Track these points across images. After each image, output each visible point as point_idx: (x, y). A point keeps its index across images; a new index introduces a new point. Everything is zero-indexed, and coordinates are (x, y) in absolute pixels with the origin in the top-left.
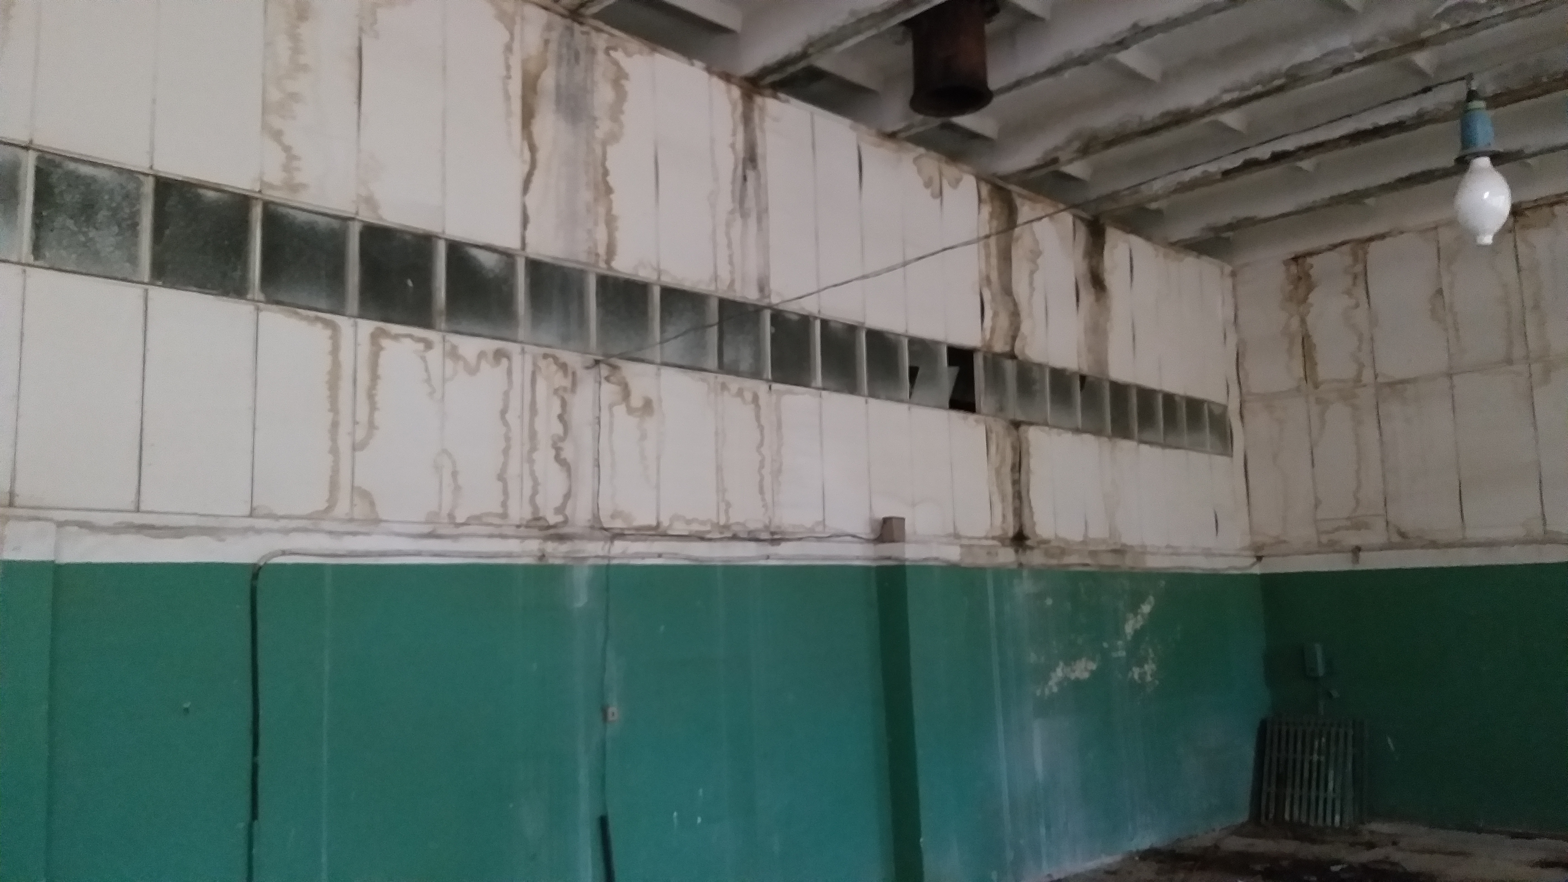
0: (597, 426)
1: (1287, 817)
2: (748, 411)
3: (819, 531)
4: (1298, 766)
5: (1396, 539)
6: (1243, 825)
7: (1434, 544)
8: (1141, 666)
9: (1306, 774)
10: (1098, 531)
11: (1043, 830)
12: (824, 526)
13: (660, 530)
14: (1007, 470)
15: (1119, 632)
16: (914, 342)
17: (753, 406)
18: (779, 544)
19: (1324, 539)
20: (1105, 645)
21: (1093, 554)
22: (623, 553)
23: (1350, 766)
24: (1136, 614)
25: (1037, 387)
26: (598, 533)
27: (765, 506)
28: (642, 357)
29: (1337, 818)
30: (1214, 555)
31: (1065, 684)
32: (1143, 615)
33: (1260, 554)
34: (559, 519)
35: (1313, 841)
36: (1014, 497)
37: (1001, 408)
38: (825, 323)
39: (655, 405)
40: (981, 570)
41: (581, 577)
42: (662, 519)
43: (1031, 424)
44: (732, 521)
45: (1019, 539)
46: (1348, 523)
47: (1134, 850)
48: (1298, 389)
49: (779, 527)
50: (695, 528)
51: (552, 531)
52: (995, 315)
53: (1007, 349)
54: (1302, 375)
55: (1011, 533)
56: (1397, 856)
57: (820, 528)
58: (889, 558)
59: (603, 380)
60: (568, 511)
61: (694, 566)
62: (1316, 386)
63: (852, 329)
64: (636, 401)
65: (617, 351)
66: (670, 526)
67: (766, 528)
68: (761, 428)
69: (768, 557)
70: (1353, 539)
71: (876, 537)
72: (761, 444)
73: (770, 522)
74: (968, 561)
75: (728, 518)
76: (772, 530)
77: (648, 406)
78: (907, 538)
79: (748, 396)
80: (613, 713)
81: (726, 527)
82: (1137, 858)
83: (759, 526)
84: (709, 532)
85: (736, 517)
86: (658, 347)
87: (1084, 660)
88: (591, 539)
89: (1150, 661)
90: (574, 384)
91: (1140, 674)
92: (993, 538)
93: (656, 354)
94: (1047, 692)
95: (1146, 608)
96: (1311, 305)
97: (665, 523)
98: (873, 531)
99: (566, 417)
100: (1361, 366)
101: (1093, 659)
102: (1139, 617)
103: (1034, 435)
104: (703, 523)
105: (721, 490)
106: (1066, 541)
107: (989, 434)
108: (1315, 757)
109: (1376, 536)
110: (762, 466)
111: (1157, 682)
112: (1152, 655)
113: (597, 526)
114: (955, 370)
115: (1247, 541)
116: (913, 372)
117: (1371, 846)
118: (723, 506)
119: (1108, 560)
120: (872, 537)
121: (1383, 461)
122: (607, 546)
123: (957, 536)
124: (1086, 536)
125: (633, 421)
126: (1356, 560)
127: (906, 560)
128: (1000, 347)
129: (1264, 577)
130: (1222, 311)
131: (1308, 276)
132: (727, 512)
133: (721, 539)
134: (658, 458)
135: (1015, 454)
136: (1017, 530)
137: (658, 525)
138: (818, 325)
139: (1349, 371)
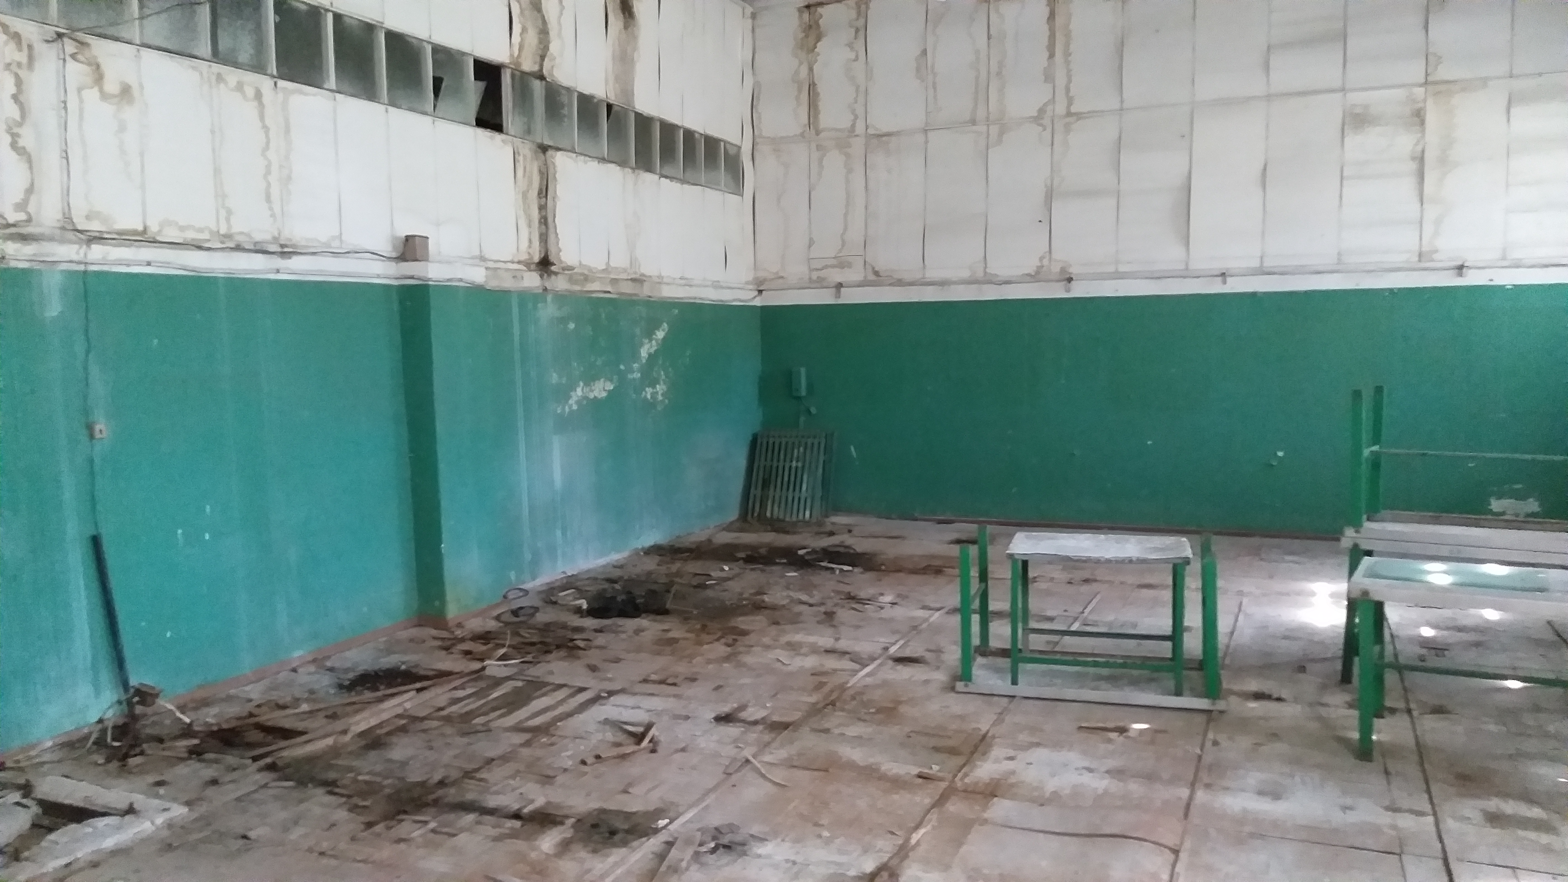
0: (63, 112)
1: (768, 514)
2: (250, 109)
3: (335, 246)
4: (780, 472)
5: (872, 277)
6: (732, 523)
7: (900, 283)
8: (654, 387)
9: (786, 479)
10: (620, 261)
11: (559, 533)
12: (341, 241)
13: (149, 234)
14: (534, 193)
15: (635, 356)
16: (438, 50)
17: (255, 103)
18: (290, 258)
19: (815, 275)
20: (622, 367)
21: (614, 281)
22: (104, 258)
23: (820, 470)
24: (651, 340)
25: (565, 111)
26: (71, 235)
27: (273, 216)
28: (116, 35)
29: (808, 513)
30: (722, 287)
31: (585, 402)
32: (657, 340)
33: (761, 288)
34: (22, 216)
35: (787, 532)
36: (540, 222)
37: (529, 131)
38: (338, 17)
39: (136, 92)
40: (506, 293)
41: (53, 283)
42: (148, 223)
43: (558, 149)
44: (235, 229)
45: (545, 264)
46: (834, 262)
47: (640, 547)
48: (802, 135)
49: (290, 240)
50: (190, 235)
51: (13, 230)
52: (524, 30)
53: (536, 68)
54: (806, 122)
55: (536, 259)
56: (848, 540)
57: (336, 244)
58: (412, 277)
59: (68, 58)
60: (31, 209)
61: (192, 276)
62: (818, 133)
63: (370, 28)
64: (111, 86)
65: (84, 24)
66: (160, 231)
67: (275, 240)
68: (266, 129)
69: (278, 271)
70: (837, 276)
71: (398, 255)
72: (267, 147)
73: (279, 234)
74: (493, 284)
75: (229, 227)
76: (282, 242)
77: (126, 92)
78: (430, 259)
79: (250, 92)
80: (101, 431)
81: (228, 236)
82: (642, 554)
83: (268, 237)
84: (209, 240)
85: (238, 227)
86: (137, 22)
87: (602, 380)
88: (63, 241)
89: (662, 383)
90: (31, 58)
91: (651, 394)
92: (519, 262)
93: (134, 32)
94: (567, 409)
95: (660, 334)
96: (818, 54)
97: (154, 228)
98: (395, 248)
99: (22, 98)
100: (856, 117)
101: (611, 381)
102: (654, 342)
103: (561, 161)
104: (201, 230)
105: (220, 195)
106: (590, 269)
107: (516, 156)
108: (794, 464)
109: (854, 275)
110: (268, 172)
111: (667, 401)
112: (663, 377)
113: (70, 227)
114: (482, 85)
115: (750, 277)
116: (438, 83)
117: (831, 534)
118: (223, 214)
119: (628, 288)
120: (394, 255)
121: (866, 208)
122: (82, 252)
123: (483, 259)
124: (608, 264)
125: (108, 109)
126: (838, 295)
127: (430, 280)
128: (528, 65)
129: (763, 308)
130: (741, 53)
131: (818, 26)
132: (228, 220)
133: (222, 249)
134: (142, 155)
135: (541, 179)
136: (543, 255)
137: (145, 229)
138: (330, 18)
139: (845, 122)
